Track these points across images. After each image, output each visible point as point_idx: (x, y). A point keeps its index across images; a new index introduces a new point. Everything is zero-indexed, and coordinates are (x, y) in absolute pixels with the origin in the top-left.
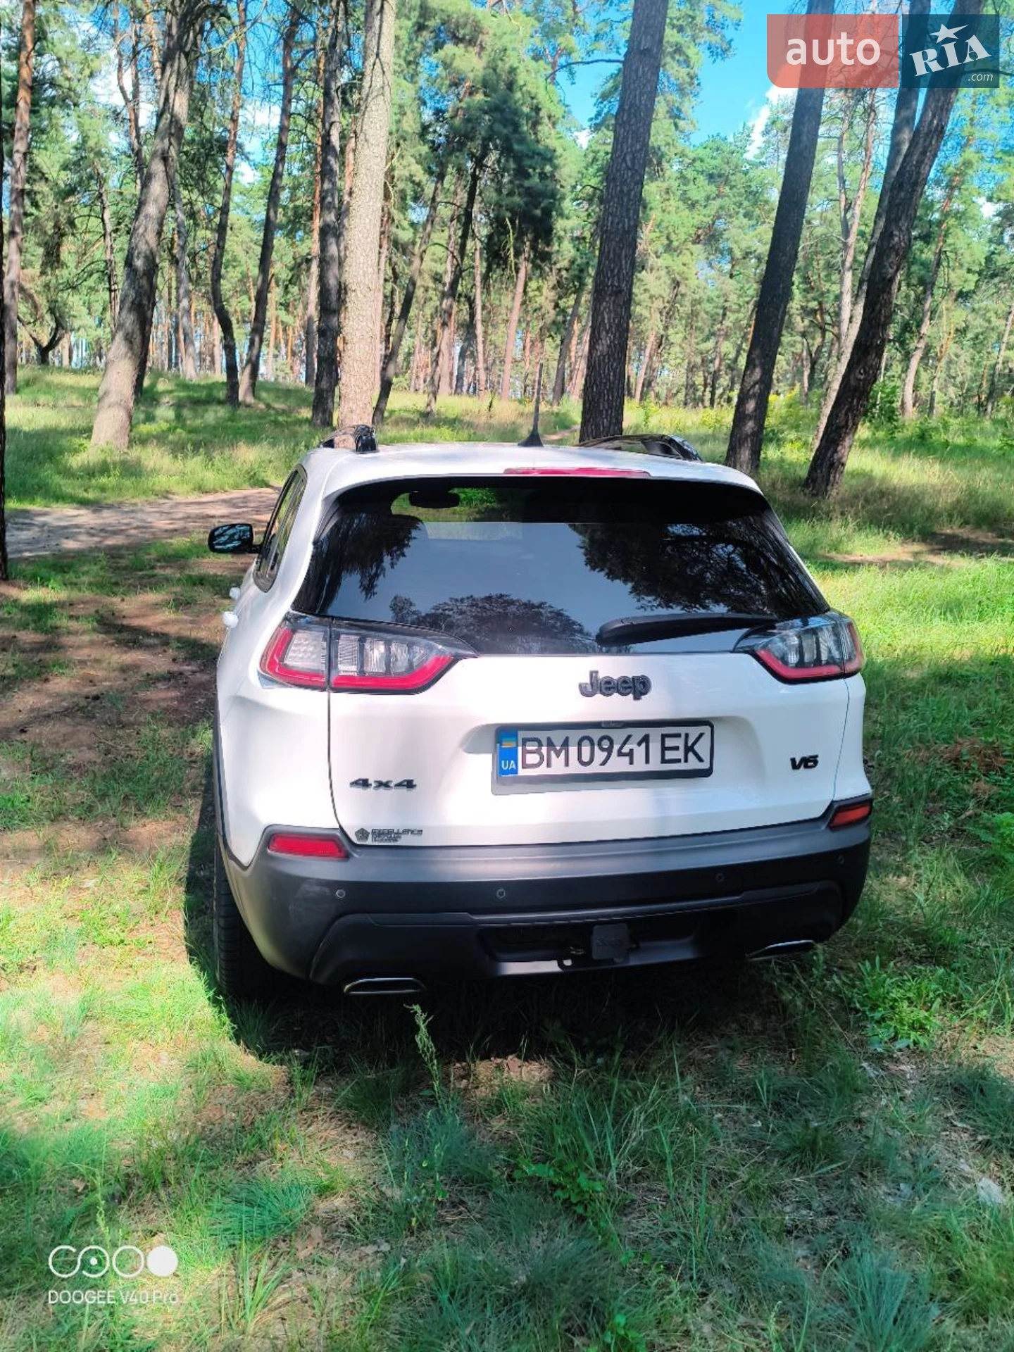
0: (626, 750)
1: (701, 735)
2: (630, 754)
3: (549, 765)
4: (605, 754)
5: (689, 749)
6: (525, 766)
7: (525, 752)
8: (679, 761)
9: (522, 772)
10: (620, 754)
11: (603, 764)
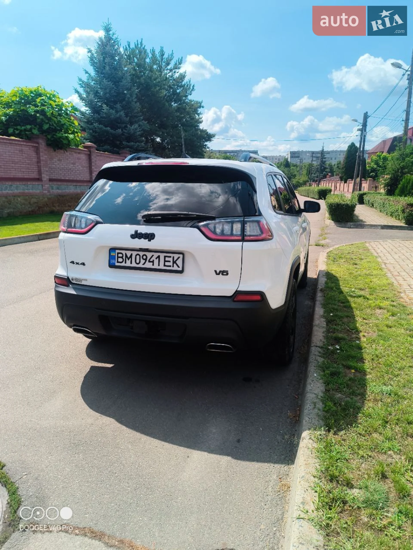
0: (151, 260)
1: (179, 258)
2: (153, 262)
3: (125, 263)
4: (144, 261)
5: (174, 262)
6: (118, 262)
7: (118, 257)
8: (170, 266)
9: (117, 264)
10: (149, 261)
11: (144, 264)
